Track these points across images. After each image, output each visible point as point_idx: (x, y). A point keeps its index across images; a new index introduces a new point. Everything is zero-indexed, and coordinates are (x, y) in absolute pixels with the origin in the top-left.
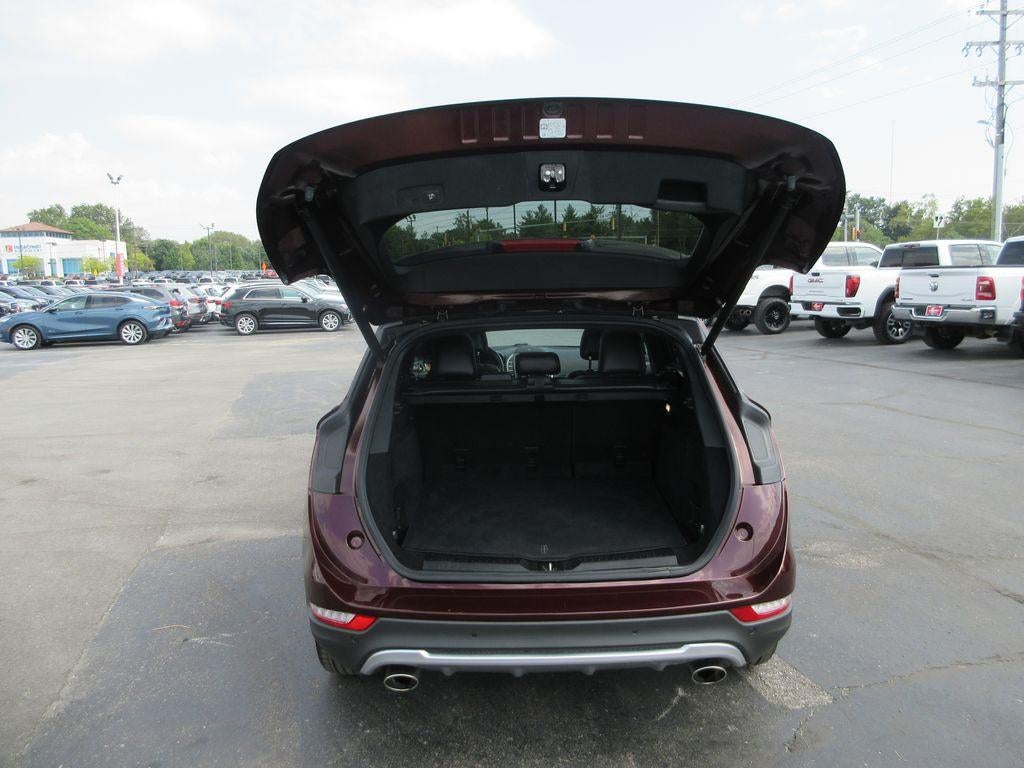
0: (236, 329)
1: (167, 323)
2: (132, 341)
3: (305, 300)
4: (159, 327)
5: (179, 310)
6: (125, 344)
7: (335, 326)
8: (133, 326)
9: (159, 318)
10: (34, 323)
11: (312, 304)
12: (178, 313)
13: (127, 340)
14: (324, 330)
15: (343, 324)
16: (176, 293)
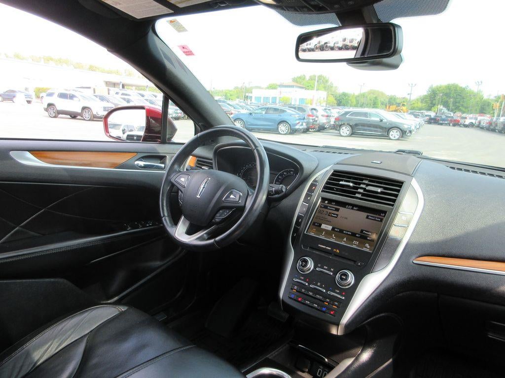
0: (340, 133)
1: (302, 125)
2: (283, 133)
3: (381, 121)
4: (297, 127)
5: (313, 119)
6: (280, 134)
7: (397, 137)
8: (284, 125)
9: (298, 122)
10: (243, 119)
11: (386, 123)
12: (311, 121)
13: (280, 131)
14: (390, 139)
15: (402, 137)
16: (314, 111)
